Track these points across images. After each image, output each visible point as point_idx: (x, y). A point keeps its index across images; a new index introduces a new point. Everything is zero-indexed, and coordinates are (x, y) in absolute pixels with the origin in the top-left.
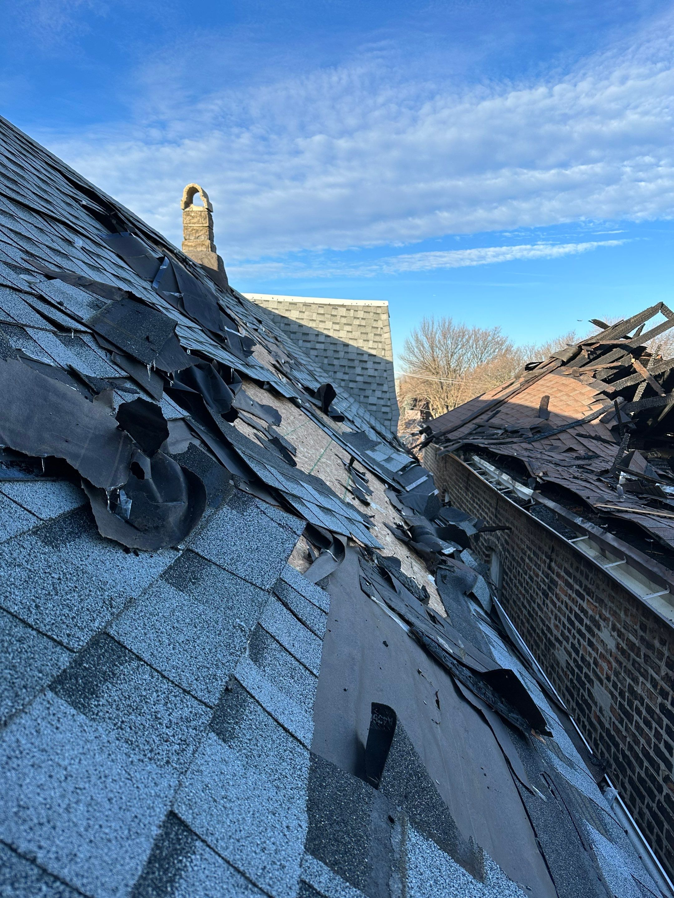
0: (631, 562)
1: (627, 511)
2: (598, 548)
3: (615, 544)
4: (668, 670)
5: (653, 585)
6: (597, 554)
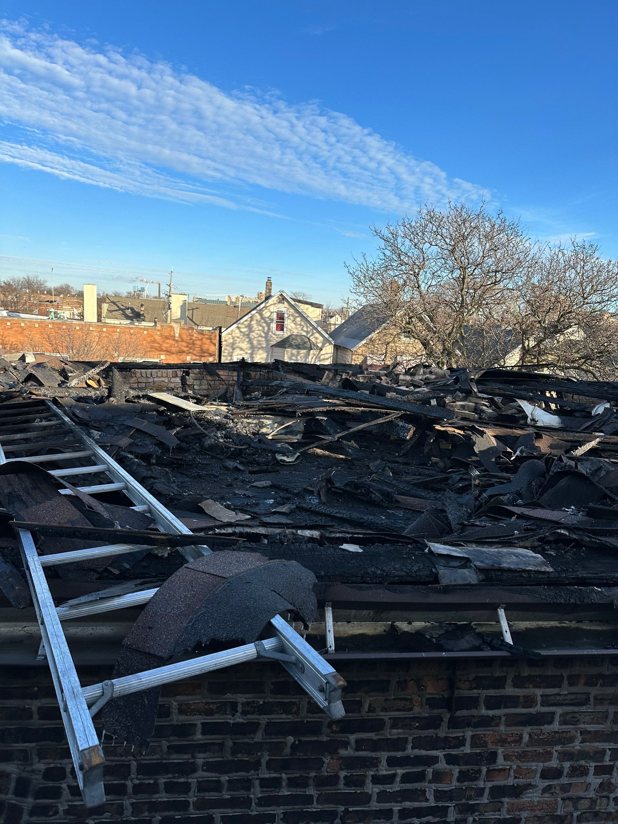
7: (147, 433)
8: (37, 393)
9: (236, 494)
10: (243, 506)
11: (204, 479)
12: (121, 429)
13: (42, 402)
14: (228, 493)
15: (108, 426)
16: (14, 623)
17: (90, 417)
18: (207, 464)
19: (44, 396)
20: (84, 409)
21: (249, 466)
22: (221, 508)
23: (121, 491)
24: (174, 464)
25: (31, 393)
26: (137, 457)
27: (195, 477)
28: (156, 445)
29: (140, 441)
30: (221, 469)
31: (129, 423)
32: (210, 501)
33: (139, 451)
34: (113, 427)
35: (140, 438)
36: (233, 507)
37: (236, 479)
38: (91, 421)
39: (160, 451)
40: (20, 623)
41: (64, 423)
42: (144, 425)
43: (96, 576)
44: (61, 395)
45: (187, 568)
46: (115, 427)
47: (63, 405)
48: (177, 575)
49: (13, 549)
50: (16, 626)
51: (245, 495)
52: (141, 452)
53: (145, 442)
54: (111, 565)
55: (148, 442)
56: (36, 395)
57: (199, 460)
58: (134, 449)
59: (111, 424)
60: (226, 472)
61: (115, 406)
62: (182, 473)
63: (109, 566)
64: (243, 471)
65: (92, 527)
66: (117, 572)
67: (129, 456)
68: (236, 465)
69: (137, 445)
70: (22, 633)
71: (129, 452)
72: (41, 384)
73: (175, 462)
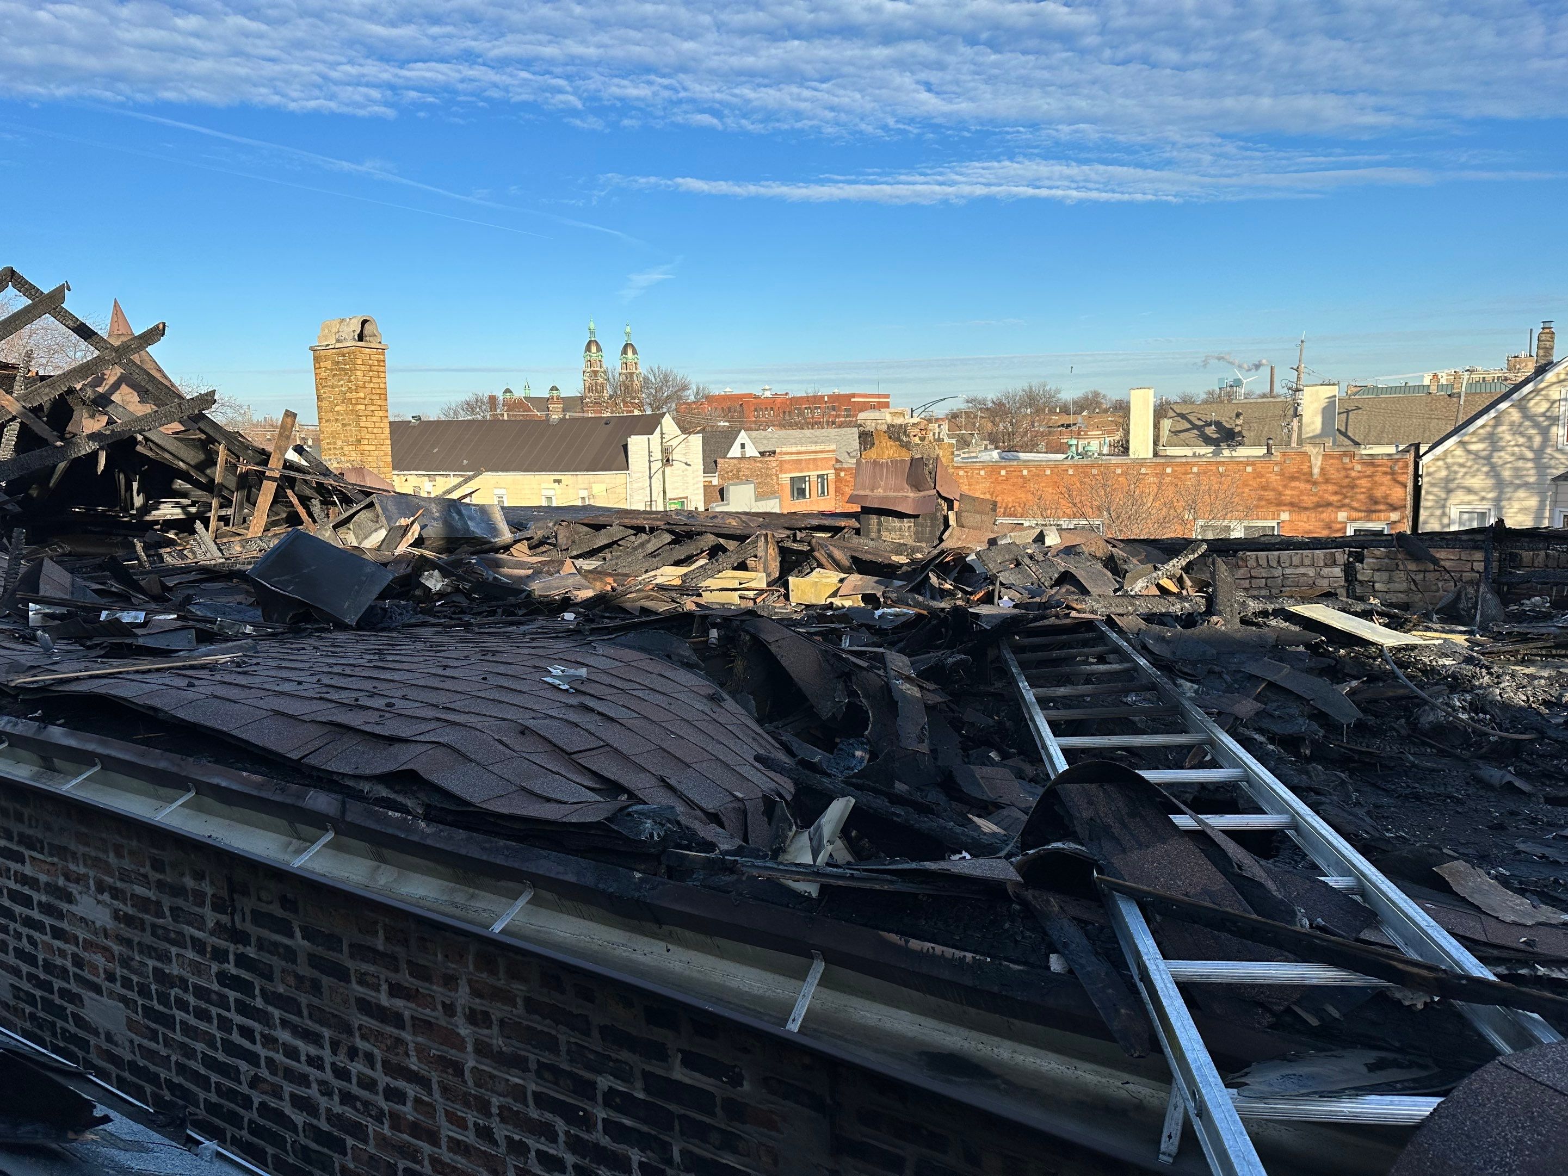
0: (110, 764)
1: (77, 678)
2: (35, 757)
3: (72, 743)
4: (219, 916)
5: (163, 791)
6: (35, 769)
7: (1290, 692)
8: (1079, 607)
9: (1519, 852)
10: (1546, 886)
11: (1431, 805)
12: (1235, 681)
13: (1089, 625)
14: (1497, 846)
15: (1211, 672)
16: (1108, 1071)
17: (1174, 653)
18: (1433, 770)
19: (1092, 612)
20: (1161, 639)
21: (1543, 784)
22: (1490, 885)
23: (1282, 831)
24: (1355, 762)
25: (1069, 607)
26: (1272, 740)
27: (1406, 797)
28: (1311, 717)
29: (1278, 707)
30: (1468, 783)
31: (1252, 668)
32: (1460, 865)
33: (1276, 728)
34: (1220, 675)
35: (1277, 701)
36: (1516, 884)
37: (1512, 813)
38: (1176, 662)
39: (1322, 733)
40: (1119, 1073)
41: (1137, 667)
42: (1283, 674)
43: (1269, 1019)
44: (1121, 611)
45: (1506, 1066)
46: (1225, 676)
47: (1125, 629)
48: (1484, 1080)
49: (1102, 928)
50: (1110, 1076)
51: (1543, 857)
52: (1280, 732)
53: (1287, 710)
54: (1298, 1003)
55: (1294, 709)
56: (1078, 611)
57: (1412, 758)
58: (1266, 723)
59: (1217, 669)
60: (1482, 792)
61: (1223, 633)
62: (1374, 785)
63: (1295, 1003)
64: (1529, 795)
65: (1254, 916)
66: (1314, 1022)
67: (1256, 736)
68: (1509, 778)
69: (1272, 716)
70: (1123, 1094)
71: (1255, 729)
72: (1084, 592)
73: (1356, 758)
